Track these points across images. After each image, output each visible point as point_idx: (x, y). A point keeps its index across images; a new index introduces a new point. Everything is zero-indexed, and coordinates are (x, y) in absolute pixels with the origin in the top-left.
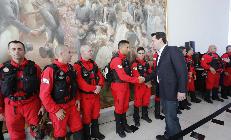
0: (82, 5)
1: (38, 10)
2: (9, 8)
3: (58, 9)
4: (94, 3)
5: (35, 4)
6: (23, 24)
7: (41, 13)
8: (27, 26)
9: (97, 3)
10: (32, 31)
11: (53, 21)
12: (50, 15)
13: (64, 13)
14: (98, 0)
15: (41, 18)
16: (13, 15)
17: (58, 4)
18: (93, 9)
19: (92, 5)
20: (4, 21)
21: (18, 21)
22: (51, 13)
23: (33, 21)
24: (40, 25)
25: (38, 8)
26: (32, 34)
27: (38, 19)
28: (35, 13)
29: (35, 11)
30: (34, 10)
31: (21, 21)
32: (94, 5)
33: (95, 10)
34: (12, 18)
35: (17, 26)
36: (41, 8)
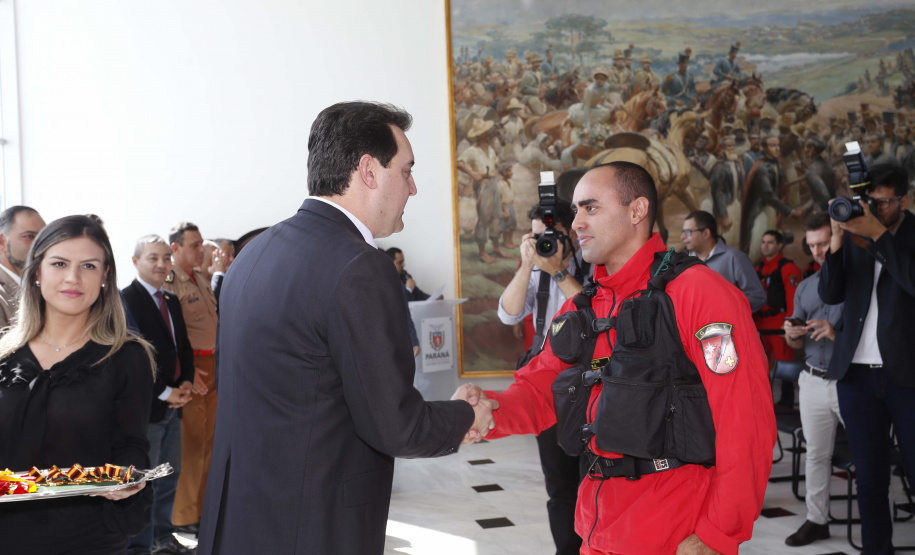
0: (876, 154)
1: (803, 177)
2: (767, 180)
3: (835, 168)
4: (900, 144)
5: (800, 166)
6: (782, 202)
7: (808, 180)
8: (788, 204)
9: (907, 143)
10: (793, 211)
11: (825, 191)
12: (821, 182)
13: (844, 175)
14: (910, 138)
15: (808, 188)
16: (770, 189)
17: (833, 161)
18: (898, 157)
19: (895, 151)
20: (759, 200)
21: (775, 198)
22: (823, 177)
23: (796, 197)
24: (804, 200)
25: (803, 172)
26: (795, 217)
27: (803, 191)
28: (800, 182)
29: (800, 178)
30: (799, 175)
31: (780, 197)
32: (901, 150)
33: (902, 158)
34: (770, 194)
35: (775, 205)
36: (807, 171)
